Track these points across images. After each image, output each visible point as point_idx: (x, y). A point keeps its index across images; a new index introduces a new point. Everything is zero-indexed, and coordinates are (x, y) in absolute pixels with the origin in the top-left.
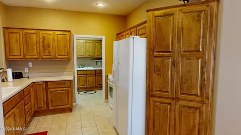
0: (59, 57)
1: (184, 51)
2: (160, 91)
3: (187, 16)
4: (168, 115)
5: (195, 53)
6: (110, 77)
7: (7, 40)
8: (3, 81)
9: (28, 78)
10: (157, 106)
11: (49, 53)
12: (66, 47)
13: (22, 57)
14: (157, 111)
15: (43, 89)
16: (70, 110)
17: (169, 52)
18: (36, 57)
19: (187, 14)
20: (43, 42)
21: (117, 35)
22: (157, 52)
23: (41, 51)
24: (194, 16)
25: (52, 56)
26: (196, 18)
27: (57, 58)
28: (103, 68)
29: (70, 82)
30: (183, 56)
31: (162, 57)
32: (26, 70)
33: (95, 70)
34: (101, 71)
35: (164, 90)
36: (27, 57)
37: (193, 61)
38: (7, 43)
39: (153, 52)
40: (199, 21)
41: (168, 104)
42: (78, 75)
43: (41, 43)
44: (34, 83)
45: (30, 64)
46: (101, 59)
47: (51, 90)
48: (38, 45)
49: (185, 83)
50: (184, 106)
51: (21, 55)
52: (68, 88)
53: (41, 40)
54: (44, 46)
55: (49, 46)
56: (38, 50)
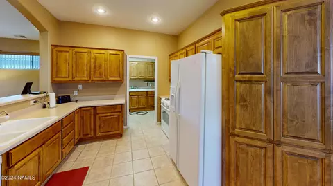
0: (110, 79)
1: (287, 73)
2: (247, 129)
3: (289, 15)
4: (263, 162)
5: (308, 76)
6: (163, 100)
7: (55, 60)
8: (44, 107)
9: (76, 101)
10: (243, 150)
11: (100, 75)
12: (118, 68)
13: (71, 79)
14: (242, 156)
15: (91, 115)
16: (120, 135)
17: (261, 74)
18: (86, 79)
19: (289, 13)
20: (95, 62)
21: (169, 55)
22: (240, 74)
23: (92, 73)
24: (303, 15)
25: (104, 79)
26: (307, 18)
27: (108, 80)
28: (156, 90)
29: (122, 106)
30: (284, 81)
31: (249, 81)
32: (76, 93)
33: (147, 92)
34: (153, 92)
35: (254, 129)
36: (76, 79)
37: (306, 88)
38: (55, 63)
39: (234, 74)
40: (312, 22)
41: (261, 148)
42: (130, 96)
43: (92, 63)
44: (80, 108)
45: (80, 87)
46: (154, 80)
47: (100, 115)
48: (89, 65)
49: (292, 121)
50: (291, 154)
51: (69, 77)
52: (119, 113)
53: (92, 61)
54: (95, 67)
55: (100, 67)
56: (89, 72)
